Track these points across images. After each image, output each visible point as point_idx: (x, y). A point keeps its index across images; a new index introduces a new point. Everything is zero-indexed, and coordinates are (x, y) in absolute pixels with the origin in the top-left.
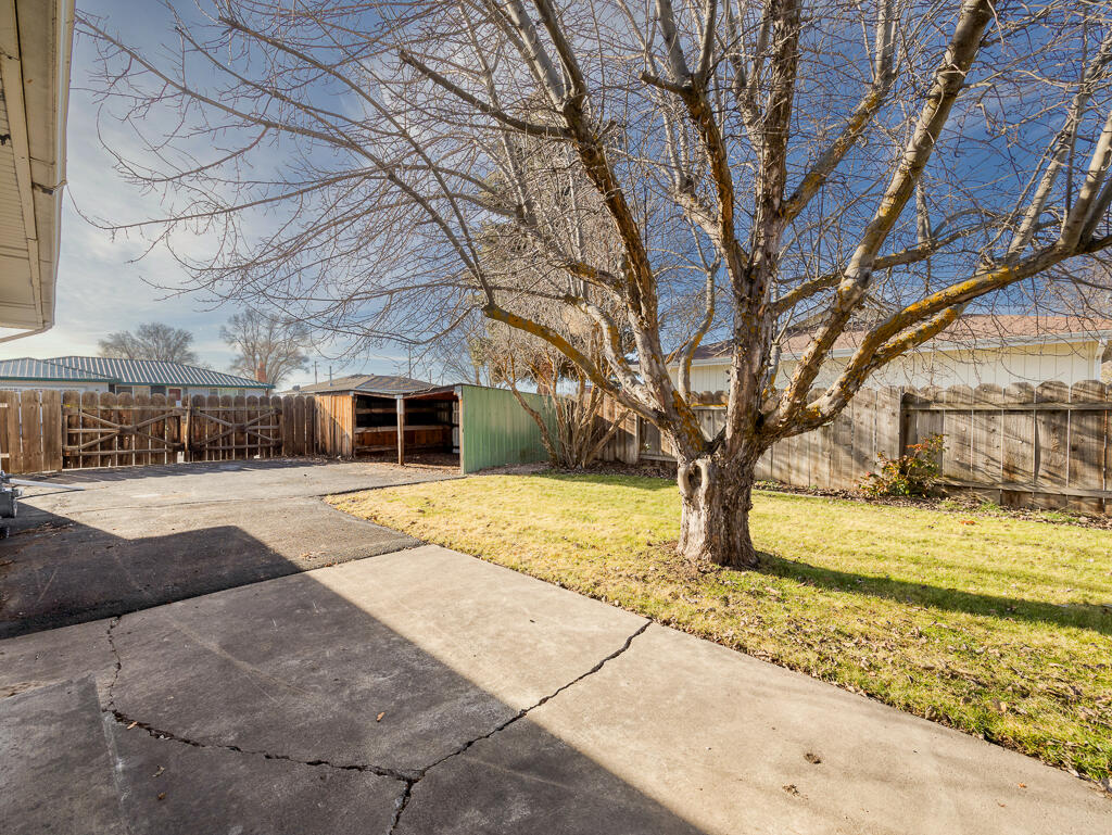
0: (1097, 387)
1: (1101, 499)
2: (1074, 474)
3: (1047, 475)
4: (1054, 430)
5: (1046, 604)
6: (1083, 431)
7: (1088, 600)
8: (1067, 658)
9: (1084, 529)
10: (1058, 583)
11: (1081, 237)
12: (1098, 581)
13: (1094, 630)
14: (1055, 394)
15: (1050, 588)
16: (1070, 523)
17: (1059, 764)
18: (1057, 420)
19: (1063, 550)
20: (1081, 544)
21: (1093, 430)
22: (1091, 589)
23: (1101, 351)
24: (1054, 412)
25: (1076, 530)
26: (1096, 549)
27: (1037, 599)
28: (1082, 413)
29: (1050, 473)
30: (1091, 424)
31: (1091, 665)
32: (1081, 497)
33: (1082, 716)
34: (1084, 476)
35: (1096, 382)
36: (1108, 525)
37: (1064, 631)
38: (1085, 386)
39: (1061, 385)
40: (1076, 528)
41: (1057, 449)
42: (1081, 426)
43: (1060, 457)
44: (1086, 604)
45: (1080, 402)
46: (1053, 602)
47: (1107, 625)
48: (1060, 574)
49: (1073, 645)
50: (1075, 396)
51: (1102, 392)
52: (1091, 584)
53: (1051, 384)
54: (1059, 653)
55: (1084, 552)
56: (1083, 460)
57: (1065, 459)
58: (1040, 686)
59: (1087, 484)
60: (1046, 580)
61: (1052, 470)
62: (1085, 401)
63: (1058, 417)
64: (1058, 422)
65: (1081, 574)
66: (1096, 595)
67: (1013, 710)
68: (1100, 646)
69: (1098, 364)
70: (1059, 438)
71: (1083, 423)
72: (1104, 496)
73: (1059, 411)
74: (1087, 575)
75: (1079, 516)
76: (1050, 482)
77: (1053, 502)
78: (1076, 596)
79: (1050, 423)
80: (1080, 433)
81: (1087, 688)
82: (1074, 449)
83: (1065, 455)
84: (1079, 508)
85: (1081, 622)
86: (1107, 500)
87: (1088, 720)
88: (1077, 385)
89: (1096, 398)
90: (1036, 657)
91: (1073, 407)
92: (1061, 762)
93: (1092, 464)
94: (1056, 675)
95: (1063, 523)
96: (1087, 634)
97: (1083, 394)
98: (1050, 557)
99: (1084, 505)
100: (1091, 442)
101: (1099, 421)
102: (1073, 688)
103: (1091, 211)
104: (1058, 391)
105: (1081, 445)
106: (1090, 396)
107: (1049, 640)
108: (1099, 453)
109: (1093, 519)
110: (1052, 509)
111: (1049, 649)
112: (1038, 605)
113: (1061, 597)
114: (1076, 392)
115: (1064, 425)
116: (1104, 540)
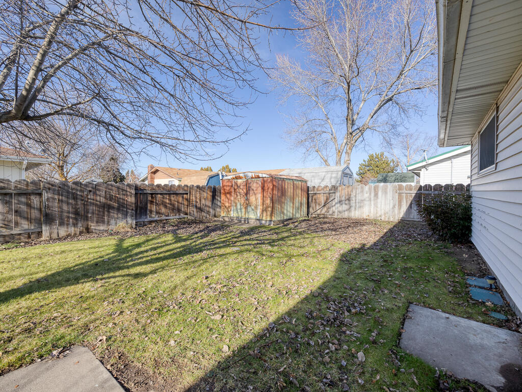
0: (25, 183)
1: (29, 233)
2: (17, 224)
3: (4, 226)
4: (6, 203)
5: (12, 290)
6: (20, 203)
7: (31, 280)
8: (27, 310)
9: (23, 249)
10: (17, 277)
11: (23, 113)
12: (33, 270)
13: (36, 292)
14: (6, 185)
15: (13, 281)
16: (17, 247)
17: (32, 361)
18: (7, 198)
19: (16, 261)
20: (23, 256)
21: (24, 202)
22: (31, 274)
23: (24, 167)
24: (6, 194)
25: (20, 250)
26: (31, 256)
27: (7, 289)
28: (19, 194)
29: (5, 225)
30: (23, 199)
31: (37, 308)
32: (20, 234)
33: (38, 333)
34: (22, 224)
35: (24, 180)
36: (33, 244)
37: (23, 299)
38: (20, 182)
39: (8, 181)
40: (20, 249)
41: (8, 212)
42: (19, 201)
43: (10, 216)
44: (31, 282)
45: (18, 189)
46: (16, 287)
47: (40, 287)
48: (17, 272)
49: (29, 303)
50: (16, 187)
51: (27, 185)
52: (31, 272)
53: (3, 180)
54: (23, 310)
55: (25, 259)
56: (20, 216)
57: (13, 217)
58: (17, 331)
59: (23, 227)
60: (10, 278)
61: (6, 223)
62: (20, 189)
63: (8, 197)
64: (8, 199)
65: (26, 270)
66: (34, 276)
67: (6, 352)
68: (40, 298)
69: (24, 172)
70: (9, 207)
71: (20, 199)
72: (30, 231)
73: (8, 194)
74: (29, 268)
75: (20, 243)
76: (5, 229)
77: (7, 239)
78: (25, 280)
79: (4, 200)
80: (18, 204)
81: (37, 320)
82: (16, 212)
83: (12, 215)
84: (20, 239)
85: (30, 291)
86: (31, 233)
87: (41, 333)
88: (16, 181)
89: (25, 187)
90: (12, 318)
91: (15, 192)
92: (33, 360)
93: (24, 218)
94: (24, 321)
95: (13, 248)
96: (33, 296)
97: (19, 186)
98: (10, 266)
99: (22, 237)
100: (24, 208)
101: (27, 198)
102: (32, 323)
103: (27, 102)
104: (7, 184)
105: (19, 210)
106: (23, 187)
107: (17, 306)
108: (27, 212)
109: (26, 243)
110: (7, 242)
111: (18, 311)
112: (9, 291)
113: (19, 283)
114: (16, 185)
115: (11, 200)
116: (33, 251)
